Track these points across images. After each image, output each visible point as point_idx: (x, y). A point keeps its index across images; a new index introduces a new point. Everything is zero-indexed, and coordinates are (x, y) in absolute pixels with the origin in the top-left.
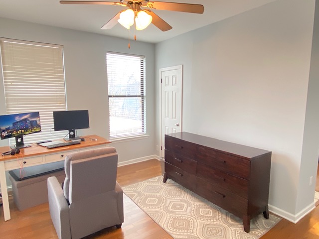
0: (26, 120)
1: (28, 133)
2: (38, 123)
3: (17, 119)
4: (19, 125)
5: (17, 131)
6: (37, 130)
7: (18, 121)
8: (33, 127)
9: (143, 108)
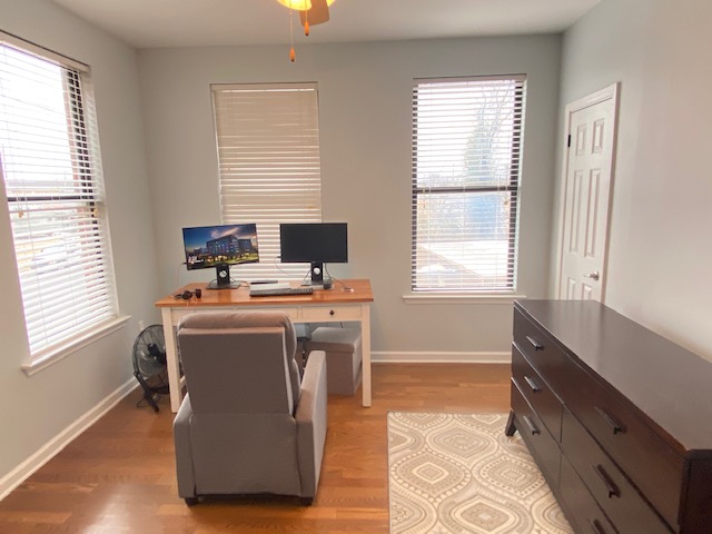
0: (230, 238)
1: (233, 262)
2: (254, 244)
3: (215, 235)
4: (218, 246)
5: (214, 257)
6: (251, 259)
7: (216, 238)
8: (243, 251)
9: (513, 221)
